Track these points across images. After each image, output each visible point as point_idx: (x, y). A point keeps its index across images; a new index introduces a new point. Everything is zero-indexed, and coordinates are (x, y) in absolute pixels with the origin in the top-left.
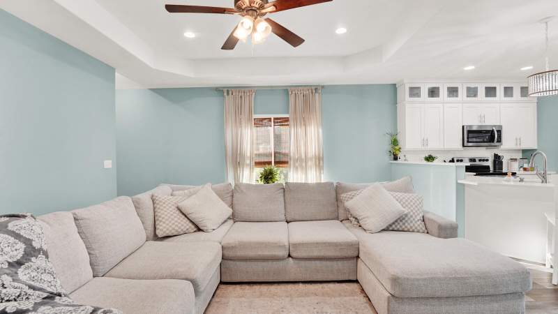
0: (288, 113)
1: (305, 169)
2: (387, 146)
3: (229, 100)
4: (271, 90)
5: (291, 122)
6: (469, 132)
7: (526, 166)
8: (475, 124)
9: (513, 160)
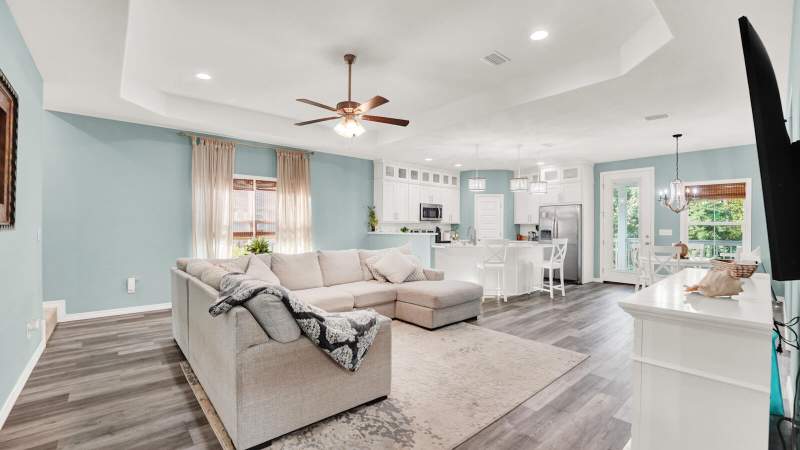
0: (275, 176)
3: (200, 152)
4: (254, 147)
5: (279, 187)
6: (424, 209)
7: (454, 237)
8: (427, 202)
9: (447, 232)
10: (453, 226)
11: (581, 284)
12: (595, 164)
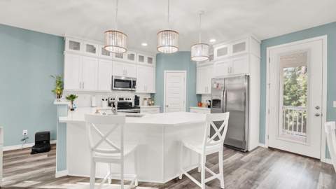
6: (116, 80)
7: (150, 103)
9: (145, 99)
10: (152, 94)
11: (247, 152)
12: (262, 41)
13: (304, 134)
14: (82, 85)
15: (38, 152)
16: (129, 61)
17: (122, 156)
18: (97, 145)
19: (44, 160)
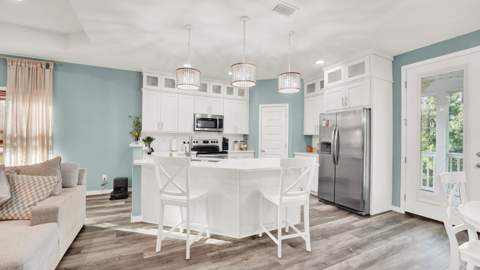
0: (5, 85)
1: (27, 150)
2: (130, 127)
5: (9, 96)
7: (242, 147)
9: (236, 142)
10: (245, 136)
11: (368, 216)
12: (395, 57)
13: (430, 189)
14: (161, 125)
15: (117, 198)
16: (214, 94)
17: (188, 200)
18: (165, 186)
19: (121, 206)
